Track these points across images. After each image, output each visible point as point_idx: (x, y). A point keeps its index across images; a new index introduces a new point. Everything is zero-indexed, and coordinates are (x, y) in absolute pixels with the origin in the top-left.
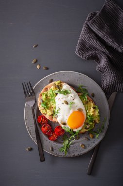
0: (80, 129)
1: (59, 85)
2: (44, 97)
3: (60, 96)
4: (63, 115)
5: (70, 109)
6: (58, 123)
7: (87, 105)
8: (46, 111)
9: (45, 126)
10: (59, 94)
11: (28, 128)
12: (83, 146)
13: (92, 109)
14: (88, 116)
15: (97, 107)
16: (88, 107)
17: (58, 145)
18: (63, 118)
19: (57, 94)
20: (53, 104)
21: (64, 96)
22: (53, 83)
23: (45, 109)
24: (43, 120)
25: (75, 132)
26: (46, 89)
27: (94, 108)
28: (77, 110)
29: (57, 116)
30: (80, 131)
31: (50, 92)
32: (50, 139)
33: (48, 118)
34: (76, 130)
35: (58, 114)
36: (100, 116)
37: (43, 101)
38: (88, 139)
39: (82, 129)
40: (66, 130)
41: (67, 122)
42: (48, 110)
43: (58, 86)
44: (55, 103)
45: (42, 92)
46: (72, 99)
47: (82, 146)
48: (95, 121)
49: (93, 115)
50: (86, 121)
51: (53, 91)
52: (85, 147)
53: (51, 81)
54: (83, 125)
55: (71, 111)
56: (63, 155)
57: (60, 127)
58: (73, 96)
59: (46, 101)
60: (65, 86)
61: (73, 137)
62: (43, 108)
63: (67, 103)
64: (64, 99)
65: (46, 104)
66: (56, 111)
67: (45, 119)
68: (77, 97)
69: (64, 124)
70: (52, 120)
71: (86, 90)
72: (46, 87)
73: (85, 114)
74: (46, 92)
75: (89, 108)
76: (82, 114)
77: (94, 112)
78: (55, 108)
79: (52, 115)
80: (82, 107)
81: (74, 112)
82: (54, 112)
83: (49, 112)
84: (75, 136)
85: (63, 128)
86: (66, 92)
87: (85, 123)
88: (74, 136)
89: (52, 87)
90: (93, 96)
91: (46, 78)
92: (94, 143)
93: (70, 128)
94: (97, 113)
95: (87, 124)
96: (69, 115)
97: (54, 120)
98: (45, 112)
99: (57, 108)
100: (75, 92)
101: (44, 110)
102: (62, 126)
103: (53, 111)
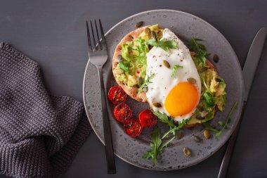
0: (187, 117)
1: (156, 31)
2: (124, 52)
3: (157, 51)
4: (158, 88)
5: (173, 76)
6: (147, 102)
7: (204, 75)
8: (126, 77)
9: (120, 107)
10: (154, 48)
11: (89, 108)
12: (189, 153)
13: (214, 83)
14: (205, 95)
15: (222, 80)
16: (206, 78)
17: (143, 145)
18: (158, 94)
19: (150, 47)
20: (140, 67)
21: (164, 52)
22: (144, 28)
23: (124, 73)
24: (119, 96)
25: (176, 124)
26: (131, 38)
27: (217, 80)
28: (185, 80)
29: (147, 88)
30: (187, 120)
31: (137, 43)
32: (127, 133)
33: (128, 93)
34: (179, 119)
35: (150, 86)
36: (226, 97)
37: (122, 59)
38: (200, 140)
39: (191, 118)
40: (161, 117)
41: (163, 102)
42: (130, 77)
43: (154, 33)
44: (145, 63)
45: (121, 43)
46: (179, 58)
47: (186, 151)
48: (216, 106)
49: (214, 94)
50: (201, 105)
51: (143, 41)
52: (192, 155)
53: (141, 24)
54: (193, 111)
55: (175, 82)
56: (148, 165)
57: (149, 111)
58: (181, 54)
59: (128, 60)
60: (167, 35)
61: (171, 134)
62: (121, 71)
63: (168, 65)
64: (164, 58)
65: (128, 65)
66: (146, 79)
67: (123, 93)
68: (189, 56)
69: (159, 105)
70: (135, 95)
71: (203, 48)
72: (130, 33)
73: (200, 91)
74: (129, 43)
75: (208, 79)
76: (196, 90)
77: (217, 87)
78: (145, 73)
79: (137, 86)
80: (196, 76)
81: (180, 84)
82: (142, 81)
83: (132, 81)
84: (176, 131)
85: (156, 114)
86: (168, 45)
87: (198, 107)
88: (173, 131)
89: (143, 35)
90: (216, 60)
91: (132, 19)
92: (209, 148)
93: (168, 114)
94: (222, 91)
95: (202, 109)
96: (170, 89)
97: (140, 95)
98: (125, 80)
99: (148, 74)
100: (185, 47)
101: (123, 76)
102: (155, 109)
103: (141, 79)
